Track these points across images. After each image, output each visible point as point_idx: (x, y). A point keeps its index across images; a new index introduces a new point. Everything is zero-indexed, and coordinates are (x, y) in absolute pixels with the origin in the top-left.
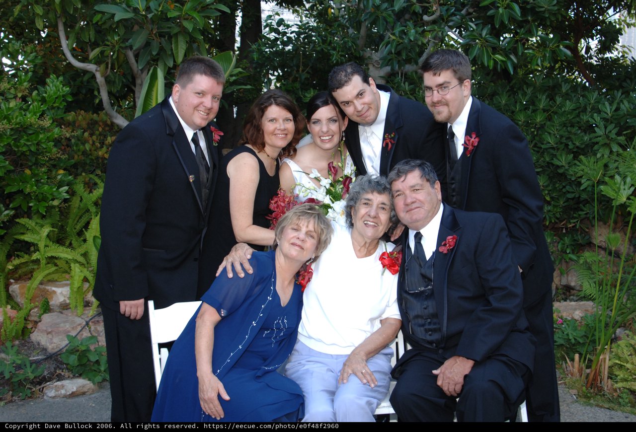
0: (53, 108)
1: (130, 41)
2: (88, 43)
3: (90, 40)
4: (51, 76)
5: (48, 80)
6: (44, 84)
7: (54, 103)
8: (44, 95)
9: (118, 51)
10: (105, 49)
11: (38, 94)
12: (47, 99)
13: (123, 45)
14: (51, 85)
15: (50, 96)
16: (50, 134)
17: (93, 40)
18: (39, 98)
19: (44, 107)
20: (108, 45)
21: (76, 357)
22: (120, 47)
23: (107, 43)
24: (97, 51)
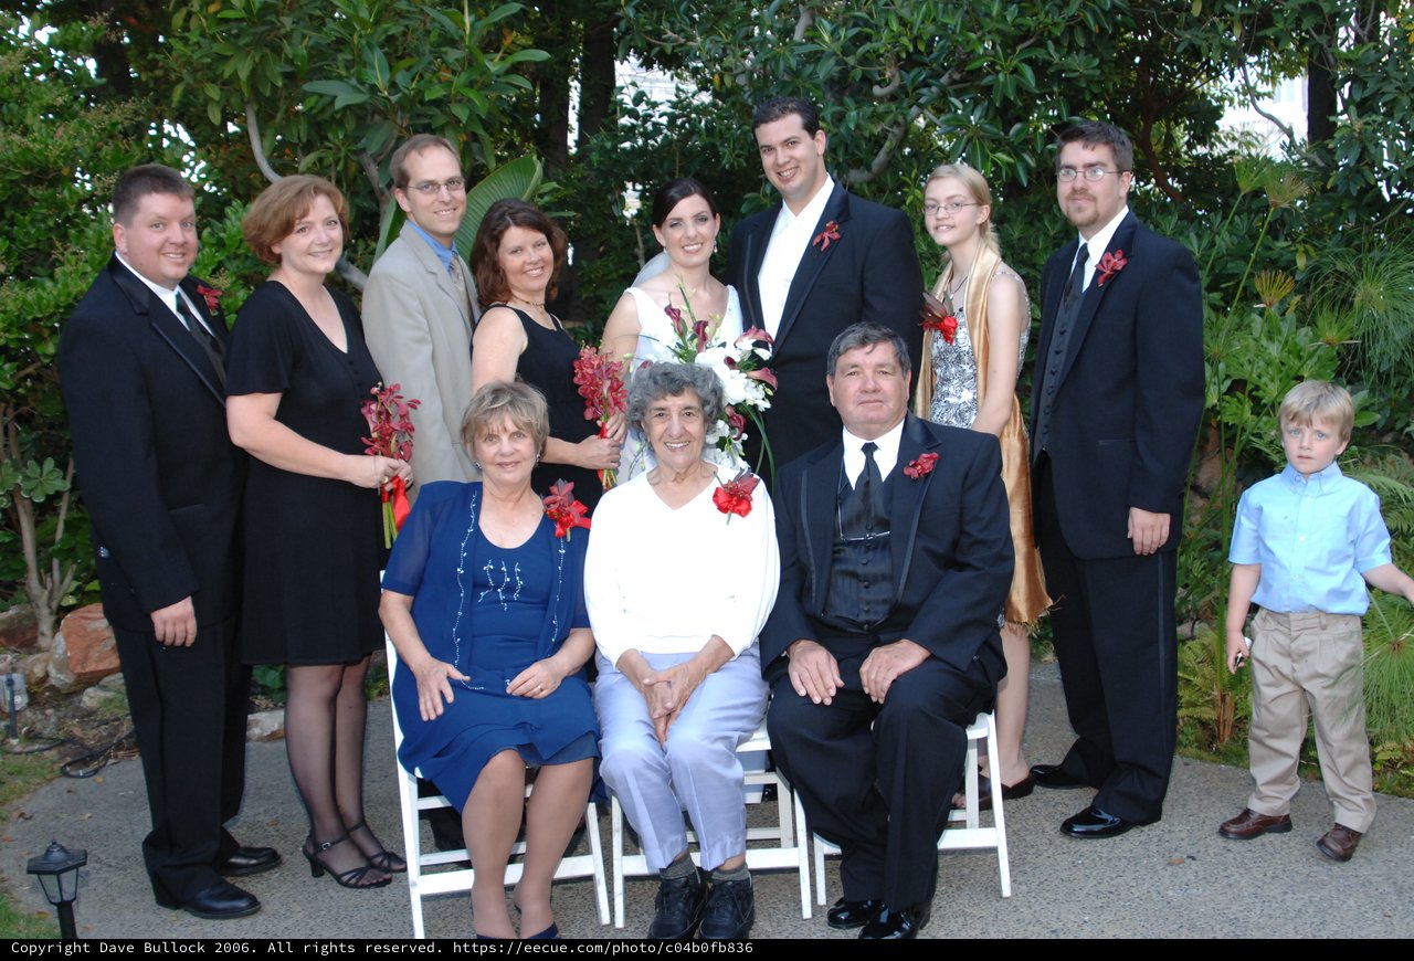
0: (236, 257)
1: (364, 141)
2: (296, 145)
3: (299, 138)
4: (234, 203)
5: (228, 210)
6: (221, 217)
7: (238, 248)
8: (222, 235)
9: (346, 158)
10: (324, 154)
11: (212, 234)
12: (227, 242)
13: (353, 148)
14: (233, 218)
15: (231, 237)
16: (230, 300)
17: (304, 140)
18: (213, 241)
19: (220, 256)
20: (330, 148)
21: (278, 674)
22: (349, 150)
23: (327, 144)
24: (312, 157)
